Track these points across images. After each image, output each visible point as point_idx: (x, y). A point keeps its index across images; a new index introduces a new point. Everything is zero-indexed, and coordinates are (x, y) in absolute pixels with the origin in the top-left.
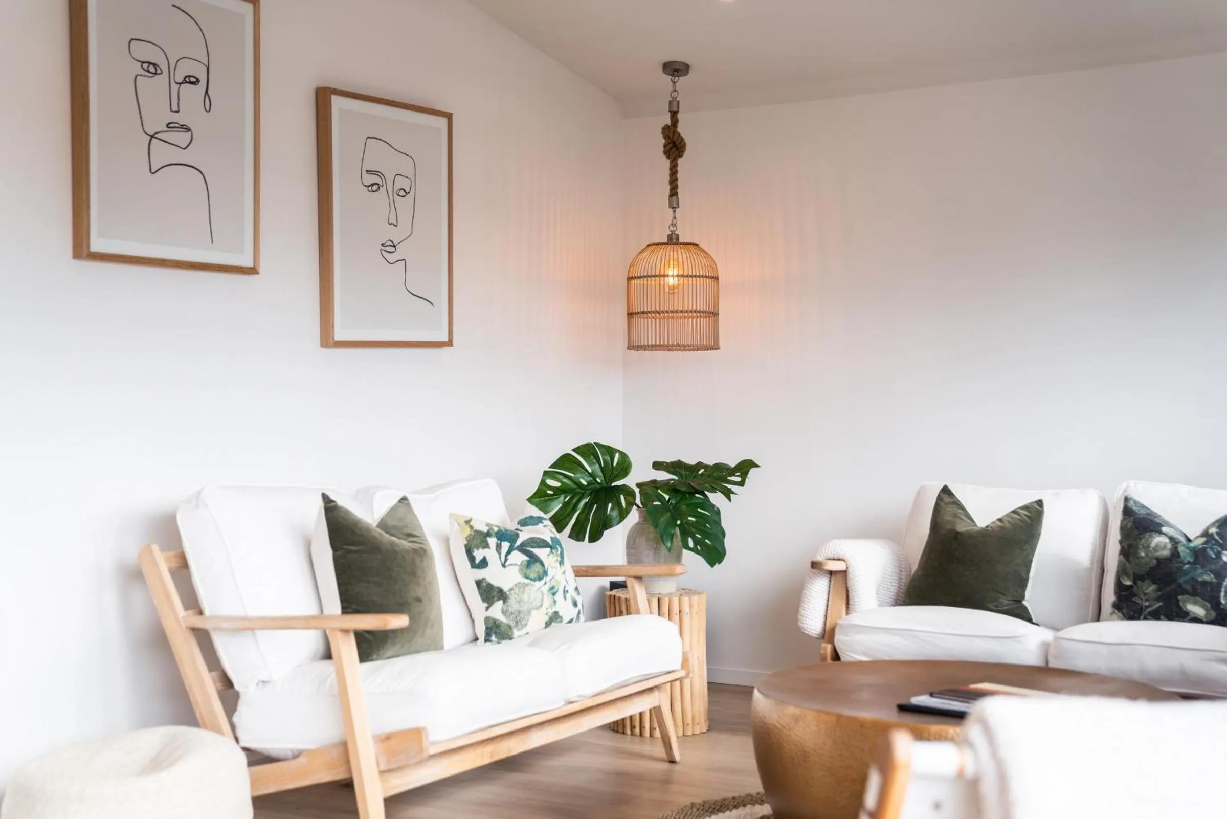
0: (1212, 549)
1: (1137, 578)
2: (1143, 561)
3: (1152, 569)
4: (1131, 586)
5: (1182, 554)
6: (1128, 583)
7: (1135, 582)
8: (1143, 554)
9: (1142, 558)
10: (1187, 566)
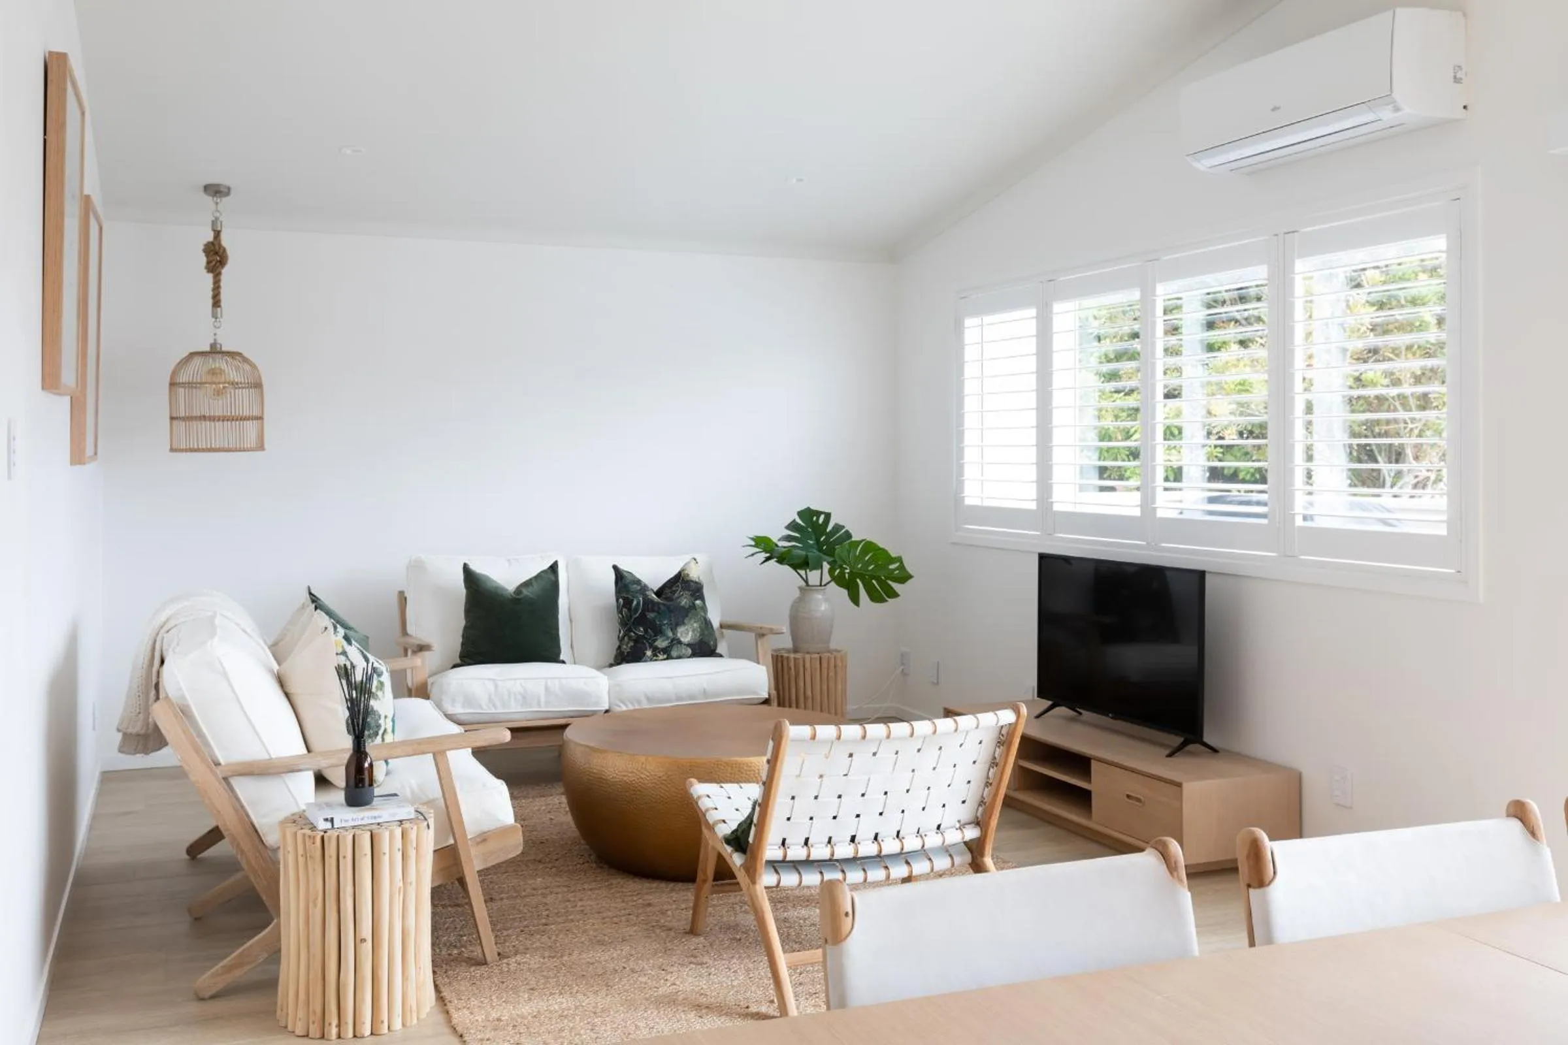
0: (651, 636)
1: (693, 607)
2: (693, 620)
3: (687, 616)
4: (696, 599)
5: (670, 630)
6: (698, 602)
7: (694, 604)
8: (695, 625)
9: (695, 622)
10: (665, 622)
